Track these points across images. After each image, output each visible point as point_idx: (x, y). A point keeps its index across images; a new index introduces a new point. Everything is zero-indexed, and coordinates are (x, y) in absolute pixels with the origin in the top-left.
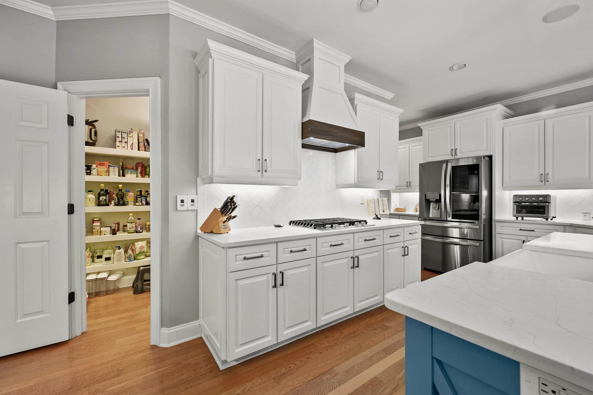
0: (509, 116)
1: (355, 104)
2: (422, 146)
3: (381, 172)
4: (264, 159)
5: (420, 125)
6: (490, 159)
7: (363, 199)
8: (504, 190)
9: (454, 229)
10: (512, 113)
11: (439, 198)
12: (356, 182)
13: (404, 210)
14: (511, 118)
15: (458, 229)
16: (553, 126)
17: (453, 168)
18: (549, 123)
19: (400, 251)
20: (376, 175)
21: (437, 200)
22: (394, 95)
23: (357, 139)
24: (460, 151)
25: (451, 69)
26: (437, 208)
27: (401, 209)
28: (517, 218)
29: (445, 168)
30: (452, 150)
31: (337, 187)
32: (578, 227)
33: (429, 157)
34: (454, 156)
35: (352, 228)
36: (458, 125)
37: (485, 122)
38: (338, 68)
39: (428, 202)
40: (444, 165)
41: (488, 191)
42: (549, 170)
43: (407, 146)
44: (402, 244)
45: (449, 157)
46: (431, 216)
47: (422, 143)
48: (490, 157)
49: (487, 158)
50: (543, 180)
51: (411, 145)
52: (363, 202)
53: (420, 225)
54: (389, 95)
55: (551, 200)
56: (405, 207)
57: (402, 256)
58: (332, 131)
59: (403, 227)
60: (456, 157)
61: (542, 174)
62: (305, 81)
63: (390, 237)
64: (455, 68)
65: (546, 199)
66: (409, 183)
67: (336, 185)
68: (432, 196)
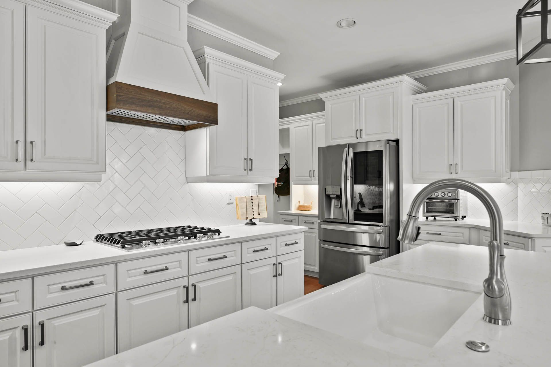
0: (420, 91)
1: (207, 62)
2: (324, 124)
3: (251, 159)
4: (29, 140)
5: (322, 96)
6: (396, 145)
7: (231, 197)
8: (414, 183)
9: (363, 234)
10: (425, 88)
11: (340, 194)
12: (208, 174)
13: (308, 208)
14: (423, 93)
15: (367, 234)
16: (462, 106)
17: (355, 154)
18: (458, 103)
19: (269, 270)
20: (241, 164)
21: (337, 196)
22: (279, 54)
23: (204, 113)
24: (366, 132)
25: (339, 24)
26: (339, 207)
27: (305, 206)
28: (427, 218)
29: (347, 155)
30: (357, 130)
31: (187, 181)
32: (482, 230)
33: (332, 139)
34: (359, 138)
35: (193, 243)
36: (364, 99)
37: (391, 97)
38: (178, 8)
39: (329, 198)
40: (346, 150)
41: (394, 184)
42: (458, 161)
43: (310, 123)
44: (273, 261)
45: (354, 140)
46: (332, 217)
47: (324, 121)
48: (397, 142)
49: (394, 144)
50: (452, 172)
51: (315, 122)
52: (231, 202)
53: (303, 232)
54: (272, 54)
55: (460, 196)
56: (310, 204)
57: (274, 277)
58: (159, 100)
59: (276, 236)
60: (362, 140)
61: (451, 165)
62: (112, 23)
63: (253, 251)
64: (344, 24)
65: (454, 195)
66: (312, 172)
67: (185, 178)
68: (332, 191)
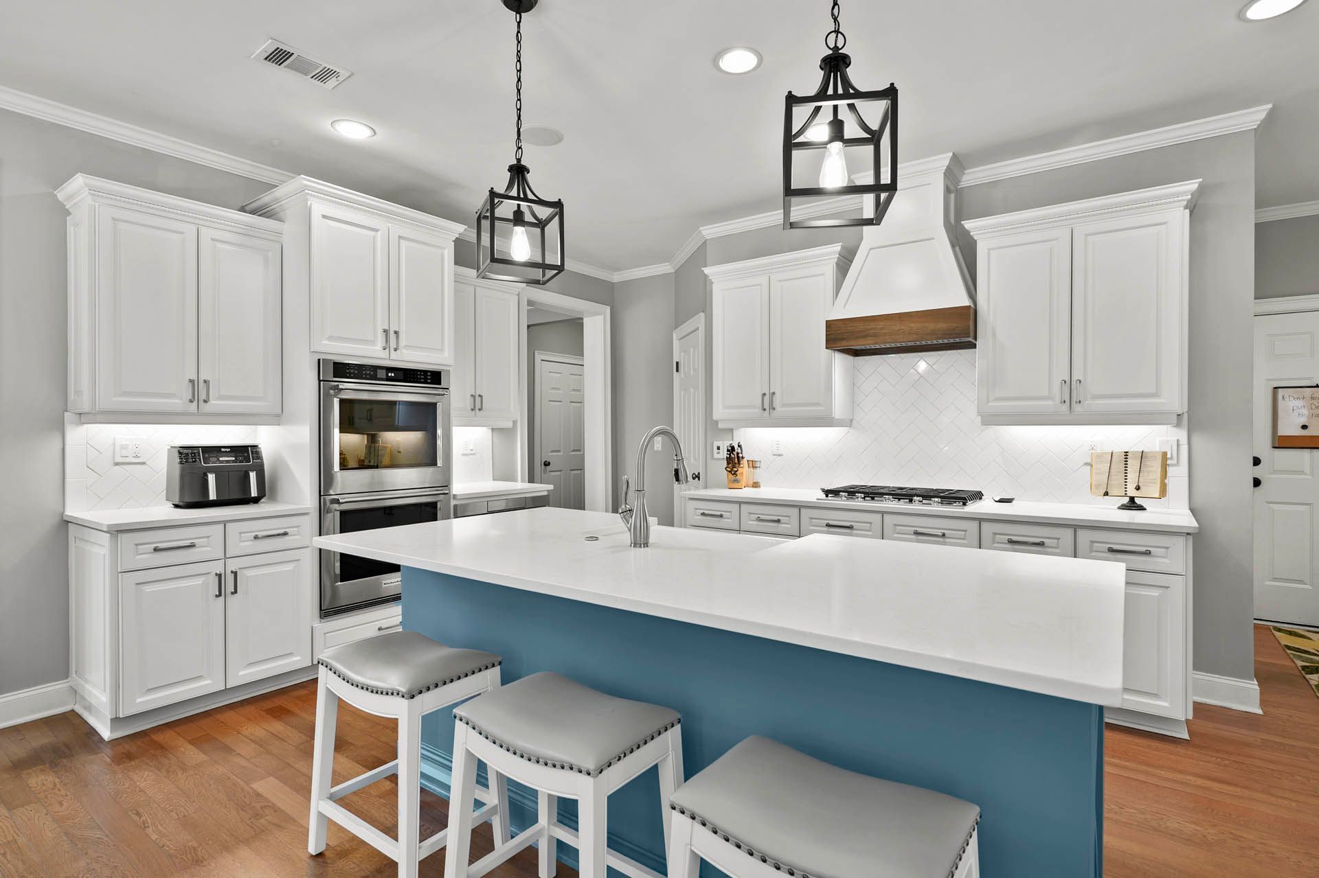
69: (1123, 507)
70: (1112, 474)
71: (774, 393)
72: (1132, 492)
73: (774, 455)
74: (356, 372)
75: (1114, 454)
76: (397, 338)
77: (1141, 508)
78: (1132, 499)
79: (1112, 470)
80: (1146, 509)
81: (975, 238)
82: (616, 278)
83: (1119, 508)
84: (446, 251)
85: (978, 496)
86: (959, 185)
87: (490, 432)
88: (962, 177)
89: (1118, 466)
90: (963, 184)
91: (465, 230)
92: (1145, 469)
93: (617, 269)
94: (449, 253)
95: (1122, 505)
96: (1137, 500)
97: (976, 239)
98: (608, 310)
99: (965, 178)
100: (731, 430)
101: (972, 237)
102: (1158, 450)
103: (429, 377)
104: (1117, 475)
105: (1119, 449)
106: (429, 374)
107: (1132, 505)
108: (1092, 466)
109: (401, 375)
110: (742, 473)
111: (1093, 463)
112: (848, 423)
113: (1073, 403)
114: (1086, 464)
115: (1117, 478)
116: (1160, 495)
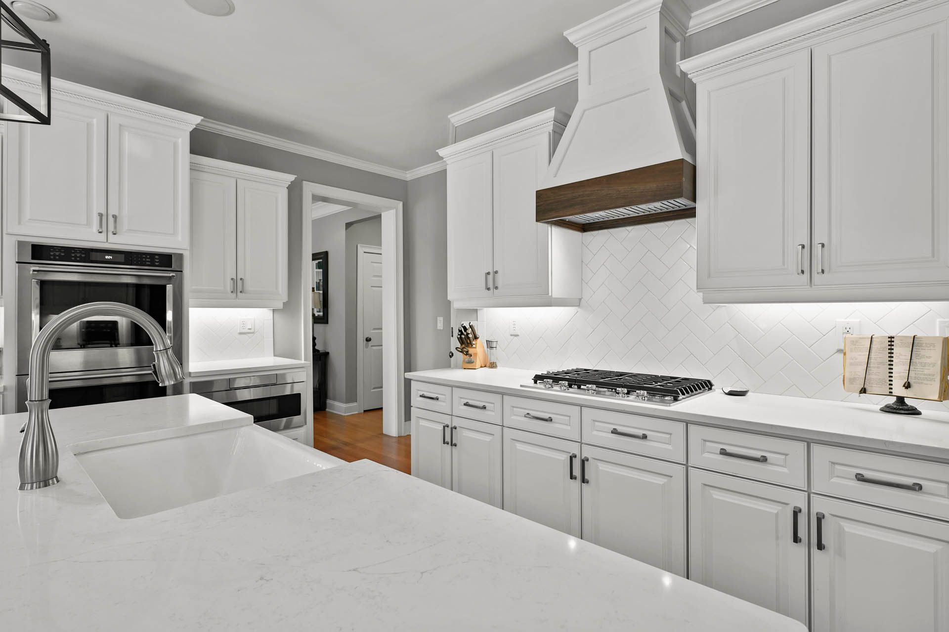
69: (888, 410)
70: (871, 365)
71: (496, 272)
72: (899, 390)
73: (511, 335)
74: (63, 254)
75: (873, 340)
76: (115, 221)
77: (914, 412)
78: (901, 400)
79: (872, 361)
80: (919, 413)
81: (694, 80)
82: (409, 176)
83: (883, 410)
84: (180, 140)
85: (707, 385)
86: (686, 33)
87: (271, 313)
88: (689, 23)
89: (880, 355)
90: (690, 32)
91: (202, 120)
92: (917, 361)
93: (406, 168)
94: (184, 143)
95: (887, 406)
96: (907, 401)
97: (694, 82)
98: (401, 204)
99: (692, 23)
100: (476, 311)
101: (690, 80)
102: (938, 335)
103: (157, 260)
104: (878, 367)
105: (882, 333)
106: (157, 257)
107: (900, 407)
108: (845, 354)
109: (121, 258)
110: (476, 354)
111: (847, 351)
112: (577, 303)
113: (815, 274)
114: (839, 351)
115: (879, 372)
116: (940, 397)
